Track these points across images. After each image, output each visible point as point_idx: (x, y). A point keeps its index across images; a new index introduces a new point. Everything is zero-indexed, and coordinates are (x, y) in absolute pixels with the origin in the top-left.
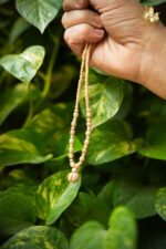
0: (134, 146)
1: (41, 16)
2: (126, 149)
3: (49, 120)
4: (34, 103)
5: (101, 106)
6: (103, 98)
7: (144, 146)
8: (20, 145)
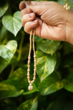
0: (62, 84)
1: (14, 27)
2: (58, 86)
3: (21, 73)
4: (14, 64)
5: (46, 68)
6: (46, 64)
7: (67, 84)
8: (8, 87)
